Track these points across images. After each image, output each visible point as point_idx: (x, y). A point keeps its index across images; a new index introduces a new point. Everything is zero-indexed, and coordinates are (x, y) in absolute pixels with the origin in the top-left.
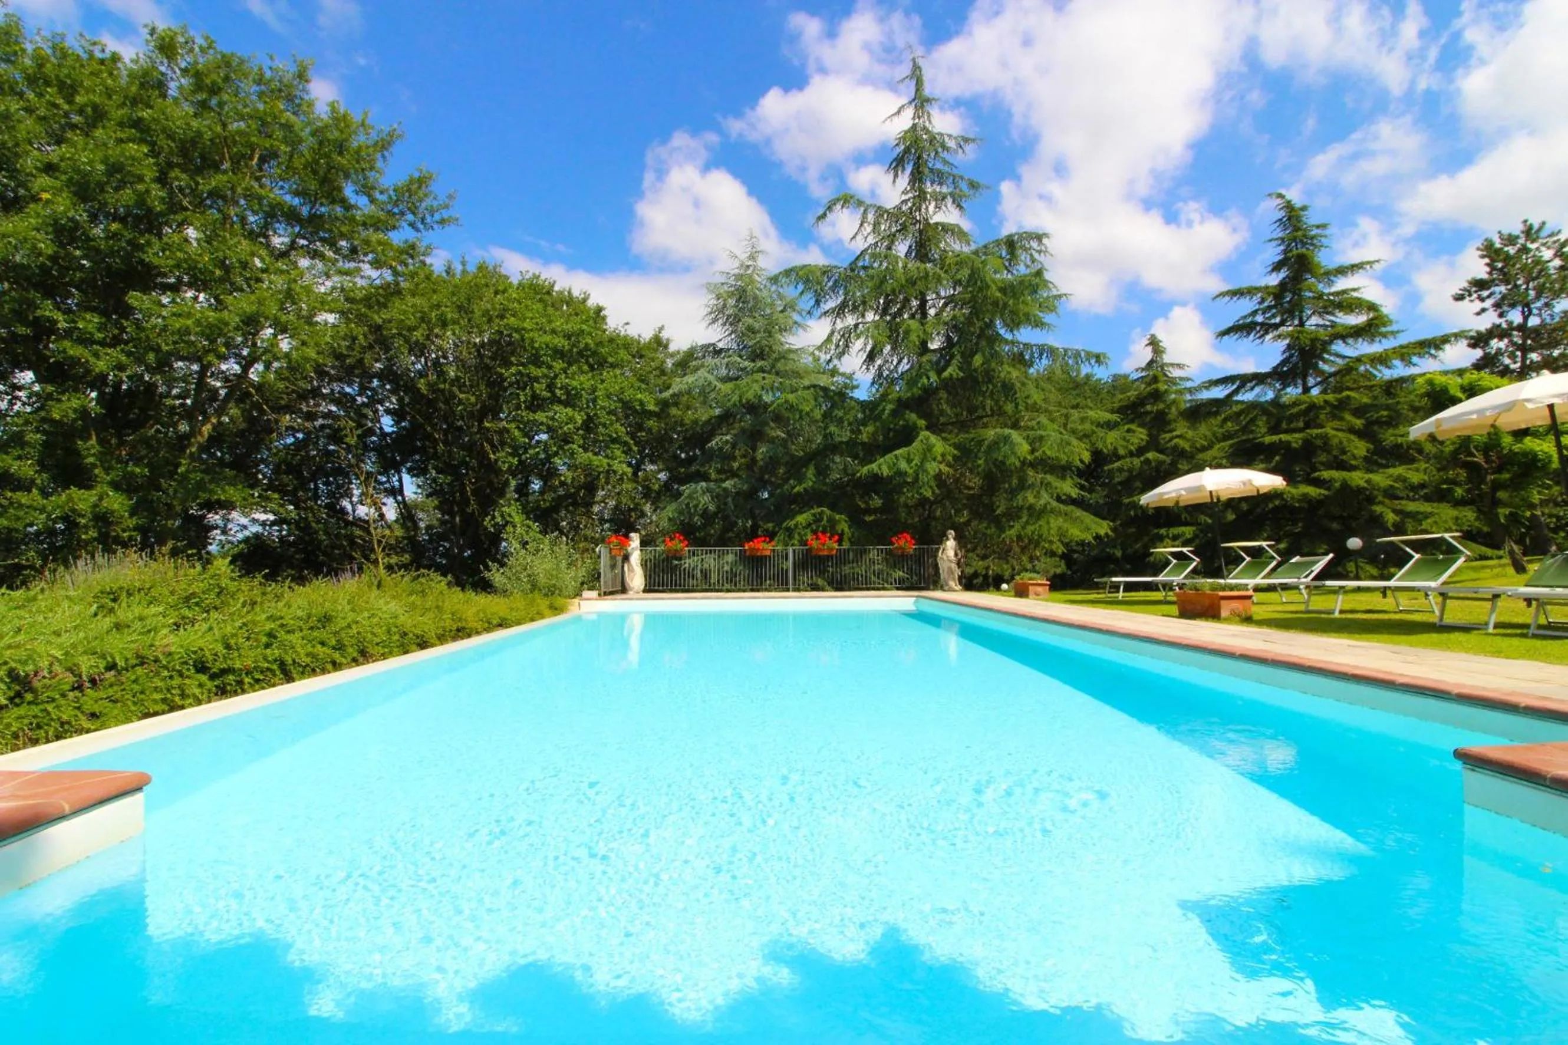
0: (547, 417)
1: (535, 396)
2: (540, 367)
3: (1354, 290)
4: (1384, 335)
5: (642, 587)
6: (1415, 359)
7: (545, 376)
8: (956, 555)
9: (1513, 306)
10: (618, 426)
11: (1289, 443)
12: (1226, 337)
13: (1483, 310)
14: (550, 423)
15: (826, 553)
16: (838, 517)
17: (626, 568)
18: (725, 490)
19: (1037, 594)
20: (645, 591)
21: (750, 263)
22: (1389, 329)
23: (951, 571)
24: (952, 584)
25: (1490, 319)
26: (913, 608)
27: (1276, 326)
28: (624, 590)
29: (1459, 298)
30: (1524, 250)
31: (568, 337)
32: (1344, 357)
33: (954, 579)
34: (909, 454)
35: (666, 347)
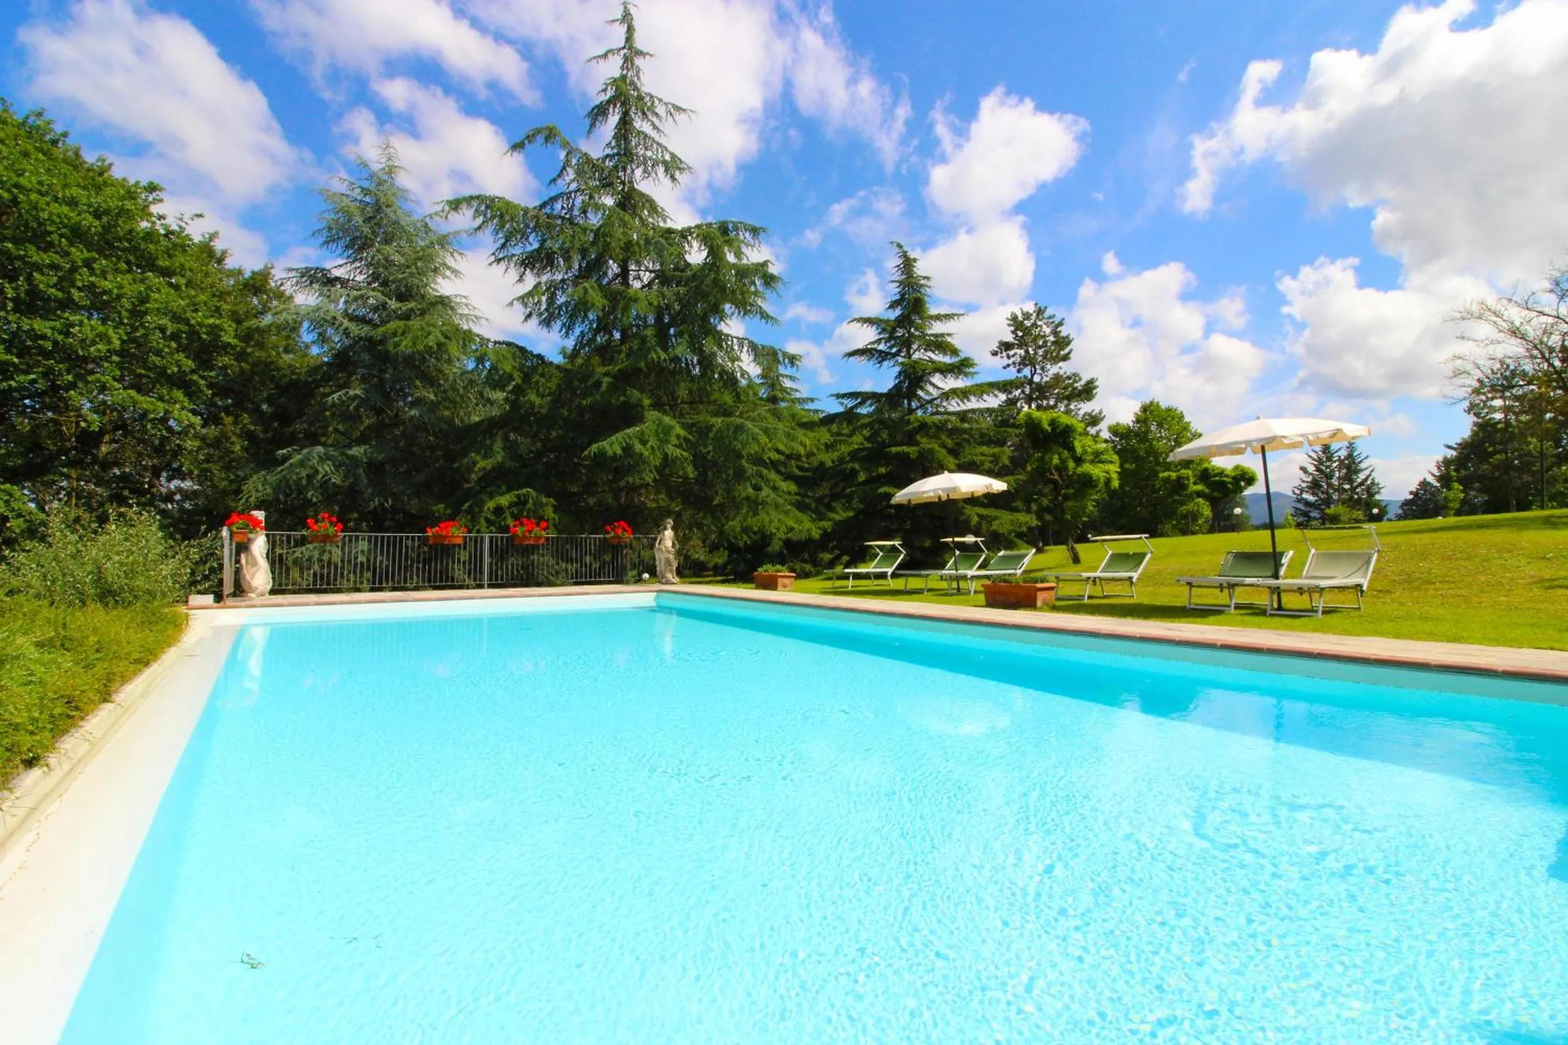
0: (53, 329)
1: (33, 292)
2: (45, 250)
3: (949, 335)
4: (966, 374)
5: (269, 587)
6: (985, 397)
7: (54, 267)
8: (673, 546)
9: (1026, 365)
10: (181, 356)
11: (908, 453)
12: (852, 359)
13: (1009, 365)
14: (60, 338)
15: (532, 542)
16: (544, 500)
17: (243, 561)
18: (352, 457)
19: (785, 586)
20: (273, 592)
21: (386, 177)
22: (971, 370)
23: (668, 562)
24: (669, 576)
25: (1012, 374)
26: (654, 604)
27: (895, 355)
28: (240, 590)
29: (995, 354)
30: (1035, 325)
31: (97, 215)
32: (938, 388)
33: (671, 571)
34: (643, 434)
35: (220, 261)
